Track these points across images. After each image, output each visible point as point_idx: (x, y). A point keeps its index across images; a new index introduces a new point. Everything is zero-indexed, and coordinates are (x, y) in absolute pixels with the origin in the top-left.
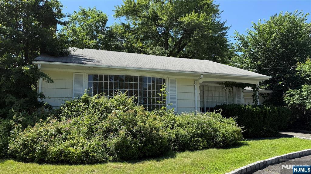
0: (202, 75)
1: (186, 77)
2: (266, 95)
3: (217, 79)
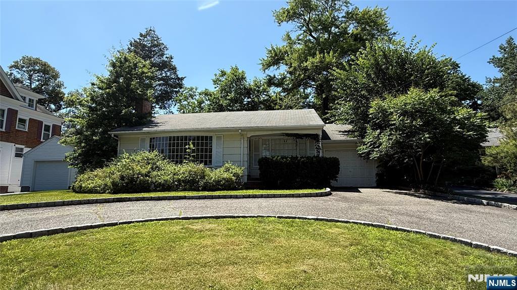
0: (240, 129)
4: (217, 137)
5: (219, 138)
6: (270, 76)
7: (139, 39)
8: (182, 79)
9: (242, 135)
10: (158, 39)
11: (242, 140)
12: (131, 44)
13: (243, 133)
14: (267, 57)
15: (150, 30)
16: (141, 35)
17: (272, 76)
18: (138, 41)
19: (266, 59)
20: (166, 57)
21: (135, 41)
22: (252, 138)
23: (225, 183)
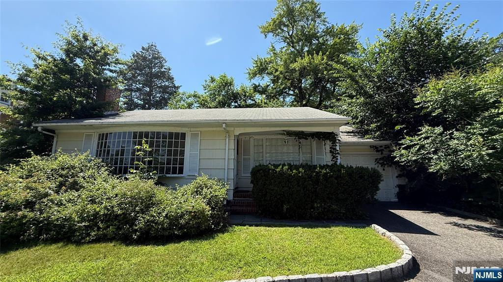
0: (224, 123)
1: (214, 129)
2: (382, 148)
3: (263, 128)
4: (191, 133)
5: (194, 136)
6: (255, 84)
7: (141, 52)
8: (178, 88)
9: (228, 132)
10: (159, 53)
11: (227, 139)
12: (134, 56)
13: (228, 129)
14: (254, 67)
15: (152, 45)
16: (143, 49)
17: (257, 84)
18: (140, 53)
19: (252, 68)
20: (165, 68)
21: (137, 53)
22: (240, 137)
23: (190, 220)
